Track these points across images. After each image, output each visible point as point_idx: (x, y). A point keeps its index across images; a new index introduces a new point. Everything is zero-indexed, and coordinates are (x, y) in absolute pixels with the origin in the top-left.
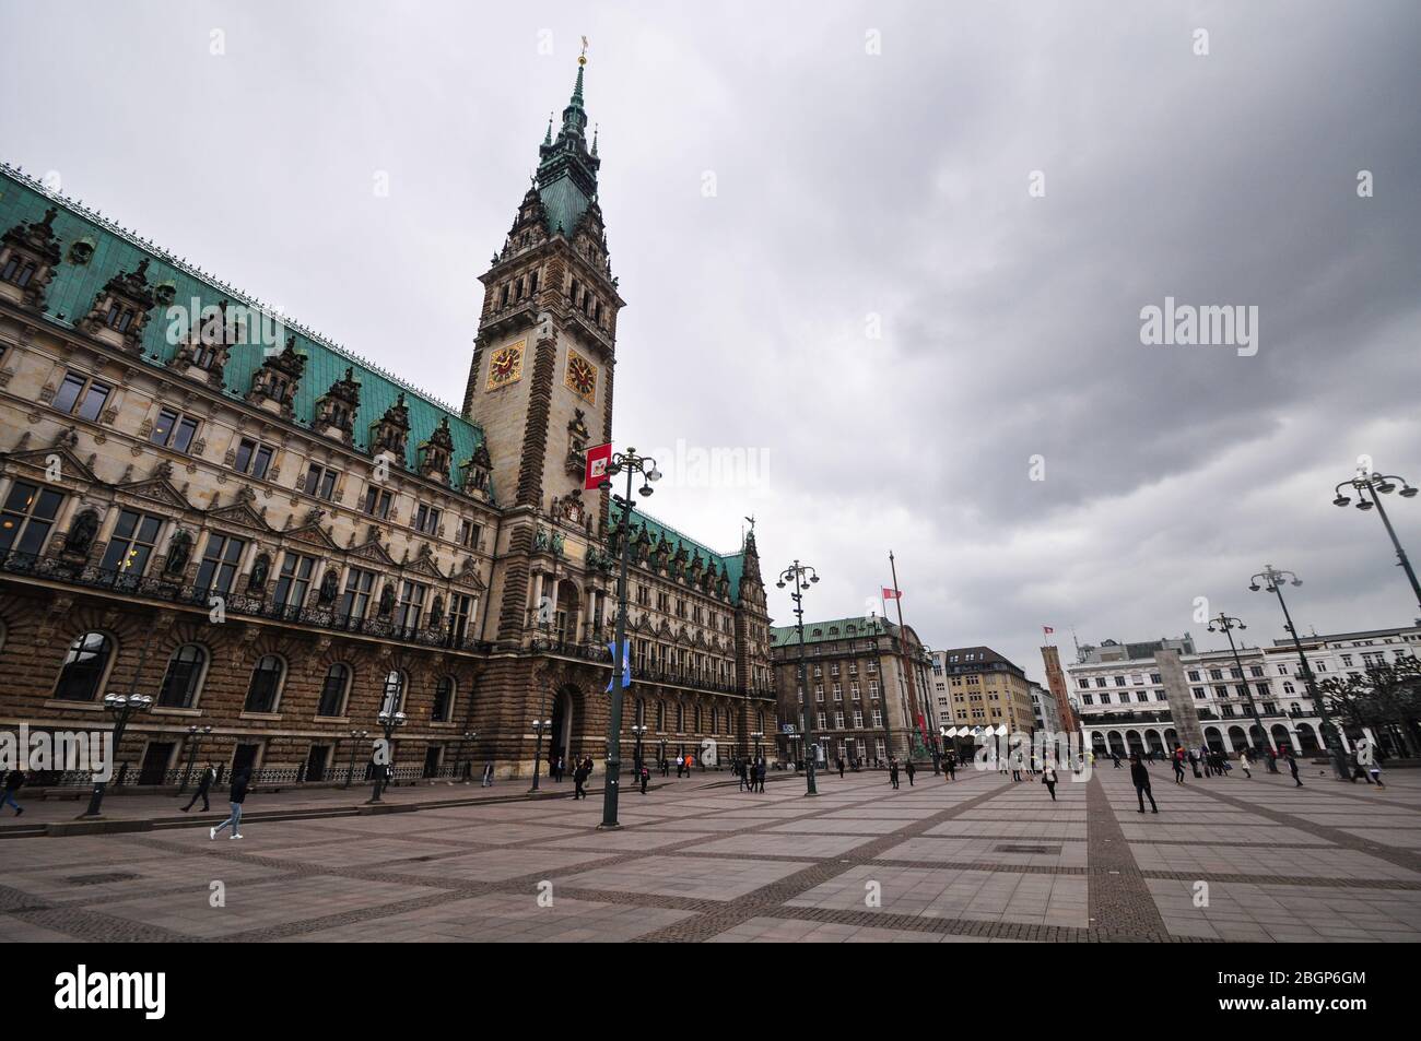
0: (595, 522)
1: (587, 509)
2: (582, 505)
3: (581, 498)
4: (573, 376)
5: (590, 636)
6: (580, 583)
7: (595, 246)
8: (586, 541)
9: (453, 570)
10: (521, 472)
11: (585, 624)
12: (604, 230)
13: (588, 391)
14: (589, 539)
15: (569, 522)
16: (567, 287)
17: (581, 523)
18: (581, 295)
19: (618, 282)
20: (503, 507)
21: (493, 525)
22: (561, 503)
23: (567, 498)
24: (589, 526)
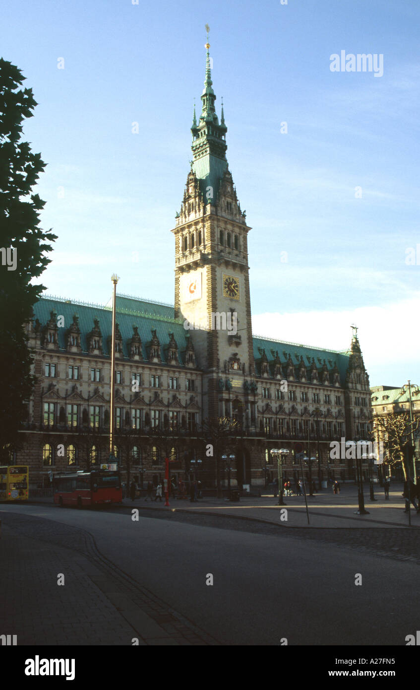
0: (247, 366)
1: (242, 361)
2: (239, 360)
3: (238, 357)
4: (227, 289)
5: (250, 424)
6: (242, 399)
7: (229, 200)
8: (243, 378)
9: (186, 402)
10: (208, 351)
11: (247, 418)
12: (234, 185)
13: (236, 294)
14: (245, 376)
15: (233, 371)
16: (218, 238)
17: (240, 370)
18: (226, 237)
19: (246, 214)
20: (202, 368)
21: (199, 378)
22: (229, 362)
23: (231, 359)
24: (244, 368)
